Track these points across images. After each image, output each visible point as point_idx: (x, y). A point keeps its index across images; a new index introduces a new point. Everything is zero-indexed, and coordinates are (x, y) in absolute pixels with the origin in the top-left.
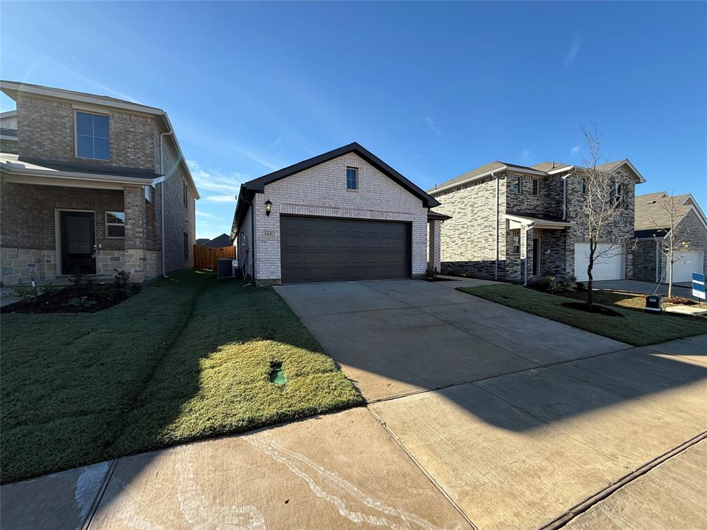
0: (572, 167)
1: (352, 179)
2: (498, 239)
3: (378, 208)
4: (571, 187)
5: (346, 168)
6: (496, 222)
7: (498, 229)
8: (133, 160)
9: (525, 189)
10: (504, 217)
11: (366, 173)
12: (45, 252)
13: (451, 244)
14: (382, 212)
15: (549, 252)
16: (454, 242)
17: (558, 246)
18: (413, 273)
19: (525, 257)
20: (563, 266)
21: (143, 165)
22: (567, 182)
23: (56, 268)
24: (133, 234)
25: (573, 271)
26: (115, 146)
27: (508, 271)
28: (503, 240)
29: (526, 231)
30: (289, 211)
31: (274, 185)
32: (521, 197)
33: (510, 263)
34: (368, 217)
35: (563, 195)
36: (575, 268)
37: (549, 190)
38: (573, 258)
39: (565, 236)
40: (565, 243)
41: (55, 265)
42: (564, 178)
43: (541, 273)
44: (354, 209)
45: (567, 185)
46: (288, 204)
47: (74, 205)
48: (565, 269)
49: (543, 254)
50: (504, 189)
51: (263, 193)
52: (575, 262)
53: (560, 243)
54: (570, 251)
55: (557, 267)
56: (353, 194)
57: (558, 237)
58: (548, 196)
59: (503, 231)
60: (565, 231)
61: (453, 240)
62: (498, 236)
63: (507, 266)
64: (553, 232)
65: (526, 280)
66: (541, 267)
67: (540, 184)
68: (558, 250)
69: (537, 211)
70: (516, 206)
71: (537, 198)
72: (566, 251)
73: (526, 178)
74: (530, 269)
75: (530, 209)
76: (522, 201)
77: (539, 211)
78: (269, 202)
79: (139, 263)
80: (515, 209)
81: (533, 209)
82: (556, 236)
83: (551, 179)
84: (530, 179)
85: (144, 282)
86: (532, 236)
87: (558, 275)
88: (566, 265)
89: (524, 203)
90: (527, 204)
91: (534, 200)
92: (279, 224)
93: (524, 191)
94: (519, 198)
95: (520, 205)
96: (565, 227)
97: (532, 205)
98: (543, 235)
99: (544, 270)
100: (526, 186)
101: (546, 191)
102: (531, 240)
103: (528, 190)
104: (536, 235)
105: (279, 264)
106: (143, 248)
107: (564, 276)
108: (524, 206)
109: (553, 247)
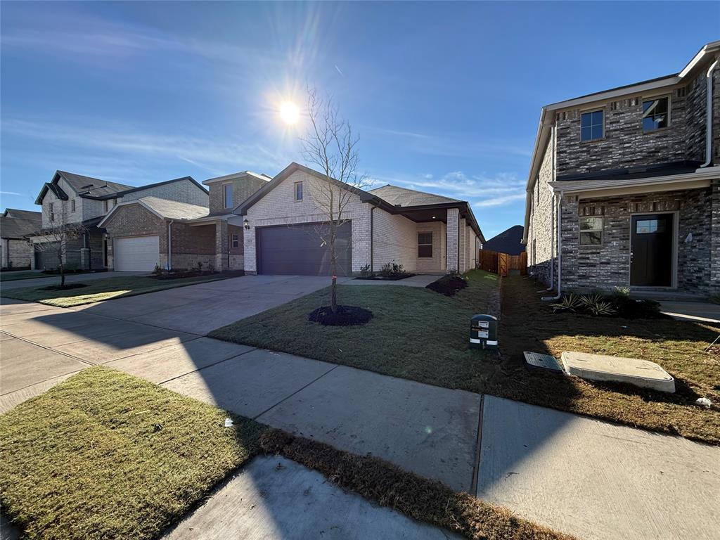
9: (615, 127)
17: (701, 224)
20: (707, 269)
30: (262, 224)
31: (251, 209)
32: (603, 144)
37: (693, 107)
39: (711, 201)
40: (711, 216)
42: (708, 74)
46: (261, 220)
48: (709, 275)
49: (681, 243)
51: (246, 215)
53: (704, 218)
55: (700, 270)
57: (701, 207)
60: (711, 191)
64: (688, 195)
65: (559, 291)
66: (679, 271)
67: (673, 103)
68: (701, 234)
69: (658, 160)
70: (584, 163)
71: (658, 135)
72: (713, 235)
73: (618, 107)
74: (570, 273)
75: (634, 161)
76: (606, 151)
77: (667, 159)
78: (246, 221)
79: (221, 260)
80: (583, 170)
81: (644, 158)
82: (700, 203)
83: (694, 86)
84: (633, 104)
85: (223, 271)
86: (574, 215)
87: (701, 288)
88: (712, 265)
89: (611, 153)
90: (620, 154)
91: (647, 141)
92: (254, 234)
93: (612, 131)
94: (596, 147)
95: (600, 160)
96: (712, 180)
97: (641, 152)
98: (682, 205)
99: (685, 276)
100: (618, 122)
101: (689, 113)
102: (573, 222)
103: (625, 126)
104: (655, 205)
105: (255, 261)
106: (222, 253)
107: (707, 288)
108: (612, 158)
109: (695, 228)
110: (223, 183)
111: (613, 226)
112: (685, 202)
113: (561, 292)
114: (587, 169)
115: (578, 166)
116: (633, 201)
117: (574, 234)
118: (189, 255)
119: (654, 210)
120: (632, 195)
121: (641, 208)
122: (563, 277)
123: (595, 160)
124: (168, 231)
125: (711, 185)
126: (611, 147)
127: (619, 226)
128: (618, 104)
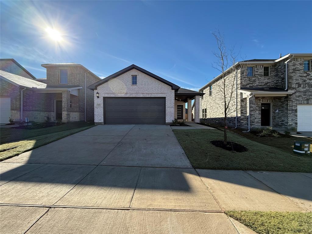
0: (289, 55)
1: (134, 80)
2: (237, 104)
3: (147, 92)
4: (292, 68)
5: (131, 76)
6: (236, 95)
7: (237, 98)
8: (73, 82)
9: (256, 73)
10: (240, 91)
11: (141, 77)
12: (52, 113)
13: (219, 108)
14: (149, 94)
15: (277, 111)
16: (220, 107)
17: (283, 107)
18: (166, 122)
19: (249, 114)
20: (286, 121)
21: (76, 84)
22: (288, 65)
23: (54, 118)
24: (64, 107)
25: (296, 124)
26: (69, 79)
27: (242, 123)
28: (239, 104)
29: (249, 98)
30: (106, 96)
31: (100, 86)
32: (254, 79)
33: (244, 118)
34: (141, 96)
35: (285, 74)
36: (298, 122)
37: (277, 71)
38: (296, 116)
39: (287, 101)
40: (287, 105)
41: (54, 117)
42: (286, 62)
43: (273, 125)
44: (135, 93)
45: (288, 67)
46: (106, 93)
47: (59, 98)
48: (287, 123)
49: (274, 112)
50: (239, 75)
51: (97, 89)
52: (298, 118)
53: (284, 105)
54: (292, 110)
55: (283, 121)
56: (134, 87)
57: (283, 102)
58: (276, 76)
59: (239, 100)
60: (287, 97)
61: (220, 105)
62: (237, 103)
63: (242, 119)
64: (279, 98)
65: (249, 129)
66: (273, 121)
67: (271, 69)
68: (283, 110)
69: (268, 86)
70: (248, 84)
71: (267, 78)
72: (288, 111)
73: (258, 67)
74: (253, 122)
75: (262, 85)
76: (254, 81)
77: (270, 86)
78: (98, 93)
79: (66, 116)
80: (248, 86)
81: (264, 85)
82: (282, 101)
83: (278, 65)
84: (262, 67)
85: (67, 122)
86: (254, 102)
87: (283, 126)
88: (288, 120)
89: (256, 82)
90: (258, 83)
91: (265, 79)
92: (103, 101)
93: (256, 74)
94: (252, 79)
95: (253, 83)
96: (288, 94)
97: (263, 83)
98: (274, 101)
99: (275, 123)
100: (258, 72)
101: (275, 73)
102: (253, 104)
103: (259, 74)
104: (267, 101)
105: (103, 117)
106: (67, 111)
107: (287, 127)
108: (256, 84)
109: (280, 108)
110: (59, 68)
111: (257, 106)
112: (275, 100)
113: (250, 129)
114: (249, 86)
115: (247, 85)
116: (262, 98)
117: (254, 109)
118: (35, 112)
119: (267, 102)
120: (261, 97)
121: (264, 101)
122: (251, 124)
123: (251, 83)
124: (20, 95)
125: (287, 96)
126: (256, 80)
127: (258, 106)
128: (258, 66)
